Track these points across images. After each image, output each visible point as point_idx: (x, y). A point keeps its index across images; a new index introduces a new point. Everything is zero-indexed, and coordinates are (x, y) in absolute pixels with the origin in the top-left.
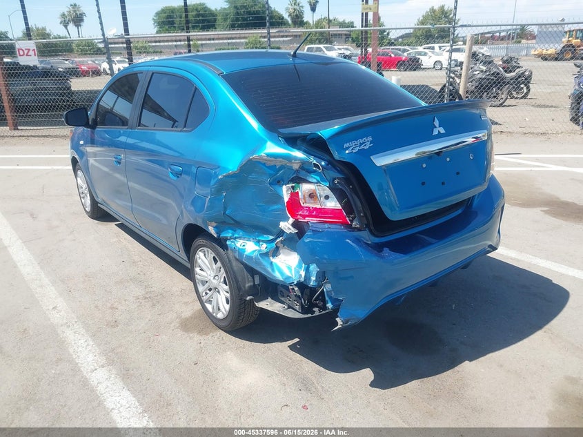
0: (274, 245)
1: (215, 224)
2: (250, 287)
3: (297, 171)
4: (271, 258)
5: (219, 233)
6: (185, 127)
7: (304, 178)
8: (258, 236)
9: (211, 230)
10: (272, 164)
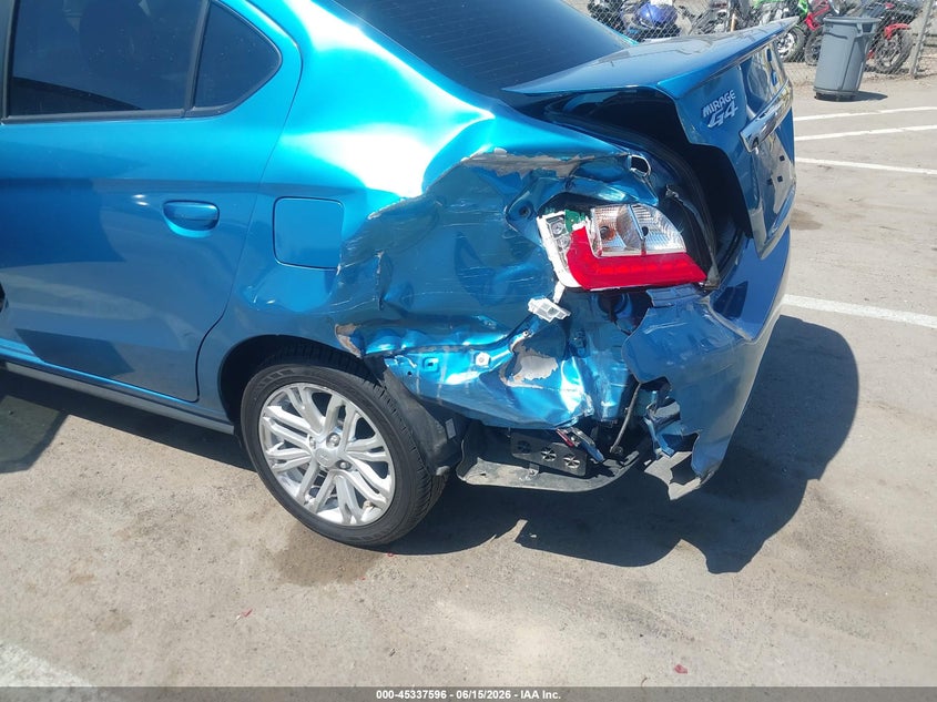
0: (506, 353)
1: (351, 329)
2: (443, 448)
3: (568, 181)
4: (503, 380)
5: (362, 348)
6: (194, 104)
7: (590, 194)
8: (463, 338)
9: (345, 343)
10: (510, 170)
